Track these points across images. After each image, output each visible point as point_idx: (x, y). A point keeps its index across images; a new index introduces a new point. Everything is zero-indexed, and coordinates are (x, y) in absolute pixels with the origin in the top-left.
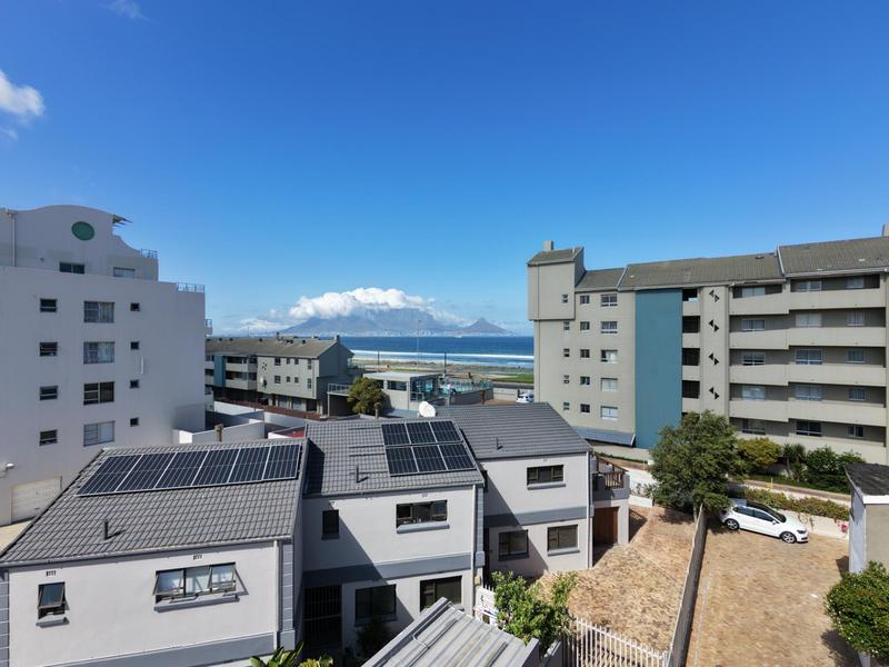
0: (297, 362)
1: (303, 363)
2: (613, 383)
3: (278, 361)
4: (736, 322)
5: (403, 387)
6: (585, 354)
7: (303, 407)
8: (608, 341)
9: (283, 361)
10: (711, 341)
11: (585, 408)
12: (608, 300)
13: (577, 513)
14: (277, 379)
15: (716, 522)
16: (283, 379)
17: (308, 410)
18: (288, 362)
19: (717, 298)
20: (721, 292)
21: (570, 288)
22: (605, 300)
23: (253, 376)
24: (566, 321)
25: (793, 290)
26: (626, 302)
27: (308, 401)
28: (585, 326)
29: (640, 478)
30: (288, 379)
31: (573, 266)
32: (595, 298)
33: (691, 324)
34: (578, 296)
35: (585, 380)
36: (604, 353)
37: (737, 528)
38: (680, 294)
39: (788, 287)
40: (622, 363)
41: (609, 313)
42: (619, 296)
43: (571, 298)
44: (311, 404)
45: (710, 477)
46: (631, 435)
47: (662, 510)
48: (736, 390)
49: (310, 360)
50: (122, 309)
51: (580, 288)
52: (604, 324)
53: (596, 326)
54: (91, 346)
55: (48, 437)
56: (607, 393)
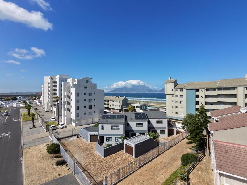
2: (182, 108)
4: (207, 96)
5: (139, 107)
8: (181, 99)
10: (202, 100)
12: (181, 90)
13: (165, 128)
14: (113, 105)
17: (119, 111)
18: (115, 102)
20: (203, 90)
23: (108, 104)
24: (173, 95)
26: (185, 91)
28: (177, 96)
31: (174, 83)
32: (179, 90)
33: (198, 96)
35: (176, 107)
36: (180, 102)
38: (195, 90)
39: (217, 89)
40: (184, 104)
41: (182, 93)
43: (173, 90)
47: (186, 131)
49: (120, 101)
50: (93, 94)
51: (175, 88)
52: (180, 96)
53: (179, 96)
54: (89, 100)
55: (85, 114)
56: (181, 110)
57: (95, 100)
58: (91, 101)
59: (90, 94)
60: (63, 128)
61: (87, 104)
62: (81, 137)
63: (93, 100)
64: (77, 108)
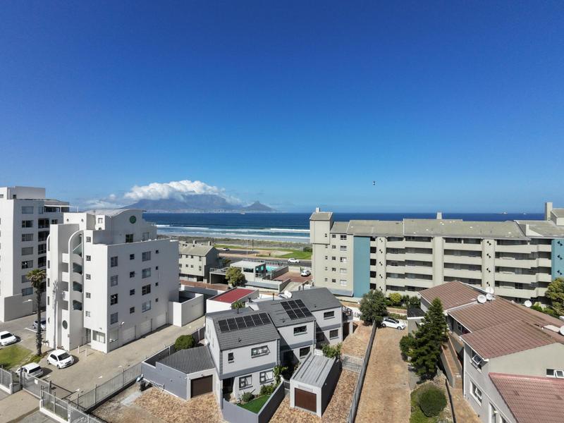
0: (192, 258)
1: (196, 258)
2: (345, 271)
4: (389, 250)
5: (251, 271)
6: (334, 258)
8: (343, 254)
9: (184, 256)
10: (380, 257)
11: (334, 281)
12: (344, 237)
13: (338, 326)
14: (181, 266)
15: (379, 325)
16: (184, 266)
18: (187, 257)
19: (382, 241)
20: (383, 239)
21: (328, 232)
22: (342, 237)
24: (327, 245)
25: (406, 240)
26: (350, 239)
28: (334, 247)
29: (356, 311)
31: (329, 222)
32: (338, 236)
33: (373, 250)
34: (331, 235)
35: (334, 269)
36: (341, 259)
37: (385, 327)
38: (369, 239)
40: (349, 263)
41: (343, 242)
42: (347, 236)
43: (328, 235)
44: (200, 279)
45: (377, 311)
46: (351, 292)
47: (363, 322)
48: (388, 275)
49: (200, 257)
50: (153, 253)
51: (332, 231)
52: (342, 247)
53: (338, 247)
54: (144, 271)
55: (132, 310)
56: (342, 275)
57: (157, 268)
58: (148, 273)
59: (146, 256)
60: (69, 365)
61: (138, 283)
62: (150, 386)
63: (153, 269)
64: (112, 301)
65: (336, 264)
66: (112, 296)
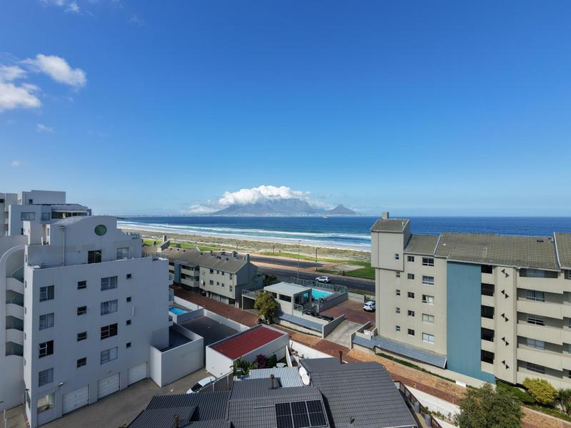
0: (223, 274)
1: (227, 275)
2: (431, 319)
3: (212, 271)
4: (521, 293)
5: (287, 299)
6: (411, 295)
7: (227, 302)
8: (427, 289)
9: (215, 272)
10: (503, 304)
11: (411, 332)
12: (428, 261)
14: (212, 282)
16: (215, 283)
17: (230, 303)
18: (218, 273)
19: (507, 275)
20: (510, 271)
21: (400, 251)
22: (425, 261)
23: (197, 279)
24: (398, 272)
25: (566, 278)
26: (440, 265)
27: (230, 299)
28: (411, 276)
30: (218, 284)
31: (402, 235)
32: (418, 259)
33: (488, 290)
34: (406, 256)
35: (411, 313)
36: (424, 297)
38: (480, 268)
39: (563, 275)
40: (438, 305)
41: (428, 271)
42: (435, 260)
43: (401, 257)
44: (232, 301)
46: (442, 360)
48: (522, 341)
49: (231, 274)
50: (121, 279)
51: (408, 251)
52: (424, 277)
53: (418, 278)
54: (105, 304)
55: (82, 362)
56: (427, 325)
57: (129, 299)
58: (112, 308)
59: (109, 283)
61: (94, 322)
63: (122, 302)
64: (41, 352)
65: (415, 304)
66: (42, 345)
